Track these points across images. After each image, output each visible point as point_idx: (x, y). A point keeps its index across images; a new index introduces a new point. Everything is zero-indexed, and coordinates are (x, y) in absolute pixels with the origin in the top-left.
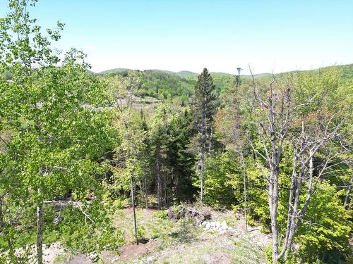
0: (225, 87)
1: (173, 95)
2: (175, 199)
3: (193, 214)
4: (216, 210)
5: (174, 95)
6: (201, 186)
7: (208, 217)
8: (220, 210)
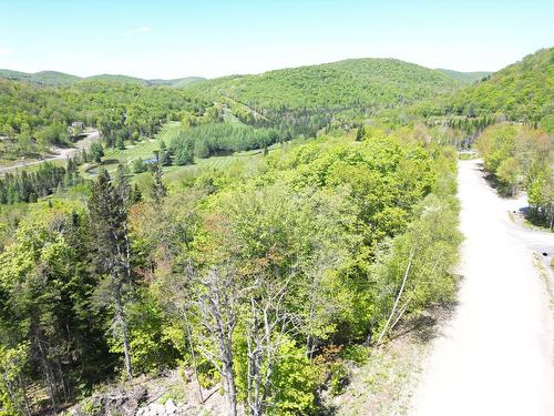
0: (132, 104)
1: (34, 125)
2: (82, 386)
3: (119, 402)
4: (154, 378)
5: (37, 124)
6: (124, 349)
7: (143, 399)
8: (160, 375)
